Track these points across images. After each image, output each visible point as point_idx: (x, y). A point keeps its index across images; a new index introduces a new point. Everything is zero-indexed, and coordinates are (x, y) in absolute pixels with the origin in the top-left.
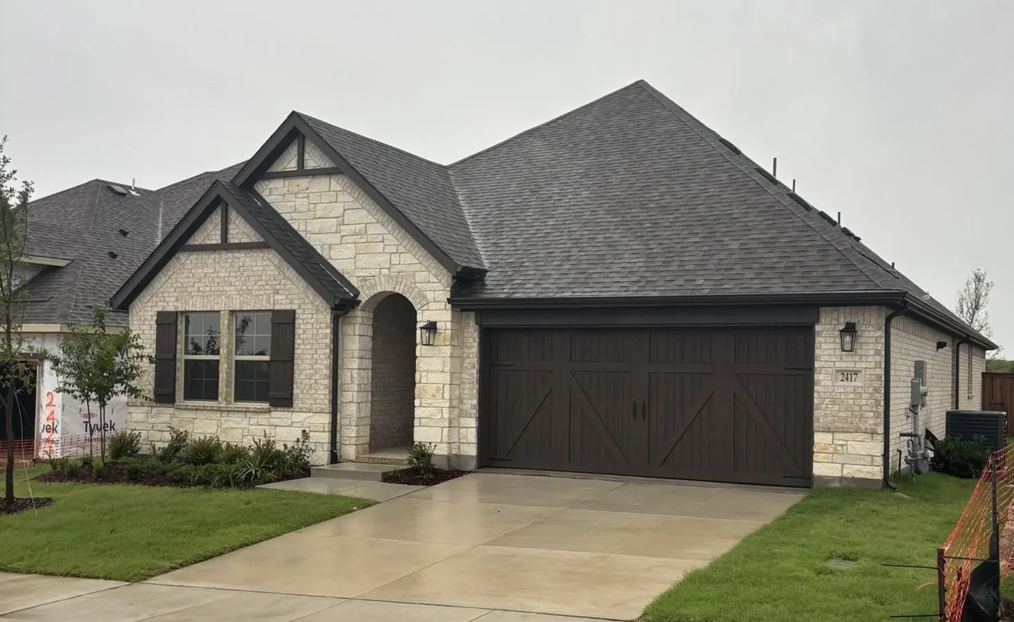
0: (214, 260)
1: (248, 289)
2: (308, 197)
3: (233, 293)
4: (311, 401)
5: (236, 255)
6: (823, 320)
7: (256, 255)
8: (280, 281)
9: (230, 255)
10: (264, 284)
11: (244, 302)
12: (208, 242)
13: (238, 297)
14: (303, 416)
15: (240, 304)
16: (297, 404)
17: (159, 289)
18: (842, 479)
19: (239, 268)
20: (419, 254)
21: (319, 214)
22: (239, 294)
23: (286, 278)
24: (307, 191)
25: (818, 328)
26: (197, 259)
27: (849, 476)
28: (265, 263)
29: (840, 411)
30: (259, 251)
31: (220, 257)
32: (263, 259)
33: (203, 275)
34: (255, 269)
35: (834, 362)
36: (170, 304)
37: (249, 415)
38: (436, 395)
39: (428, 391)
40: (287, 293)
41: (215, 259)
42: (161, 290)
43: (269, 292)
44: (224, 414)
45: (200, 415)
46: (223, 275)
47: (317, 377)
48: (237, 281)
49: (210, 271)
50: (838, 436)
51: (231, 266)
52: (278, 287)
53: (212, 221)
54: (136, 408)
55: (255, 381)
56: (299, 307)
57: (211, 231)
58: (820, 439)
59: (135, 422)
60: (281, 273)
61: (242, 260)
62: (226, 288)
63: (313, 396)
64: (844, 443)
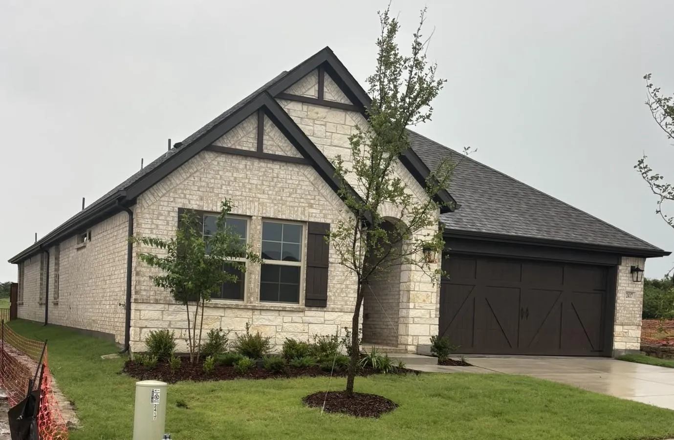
0: (246, 167)
1: (282, 199)
2: (325, 125)
3: (266, 201)
4: (343, 303)
5: (270, 165)
6: (623, 264)
7: (291, 169)
8: (315, 196)
9: (263, 164)
10: (298, 197)
11: (279, 211)
12: (238, 147)
13: (272, 205)
14: (335, 315)
15: (274, 213)
16: (330, 305)
17: (177, 185)
18: (626, 350)
19: (273, 178)
20: (417, 190)
21: (336, 142)
22: (272, 203)
23: (320, 195)
24: (324, 120)
25: (620, 268)
26: (226, 161)
27: (629, 349)
28: (301, 178)
29: (626, 314)
30: (294, 166)
31: (253, 165)
32: (298, 174)
33: (232, 179)
34: (291, 182)
35: (625, 287)
36: (193, 202)
37: (283, 313)
38: (426, 300)
39: (420, 297)
40: (321, 208)
41: (246, 165)
42: (182, 186)
43: (303, 205)
44: (257, 313)
45: (229, 312)
46: (255, 182)
47: (348, 282)
48: (270, 190)
49: (241, 176)
50: (626, 327)
51: (264, 175)
52: (312, 201)
53: (244, 128)
54: (147, 305)
55: (280, 283)
56: (333, 221)
57: (242, 138)
58: (618, 329)
59: (146, 320)
60: (316, 189)
61: (276, 171)
62: (259, 195)
63: (344, 298)
64: (627, 331)
